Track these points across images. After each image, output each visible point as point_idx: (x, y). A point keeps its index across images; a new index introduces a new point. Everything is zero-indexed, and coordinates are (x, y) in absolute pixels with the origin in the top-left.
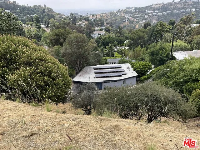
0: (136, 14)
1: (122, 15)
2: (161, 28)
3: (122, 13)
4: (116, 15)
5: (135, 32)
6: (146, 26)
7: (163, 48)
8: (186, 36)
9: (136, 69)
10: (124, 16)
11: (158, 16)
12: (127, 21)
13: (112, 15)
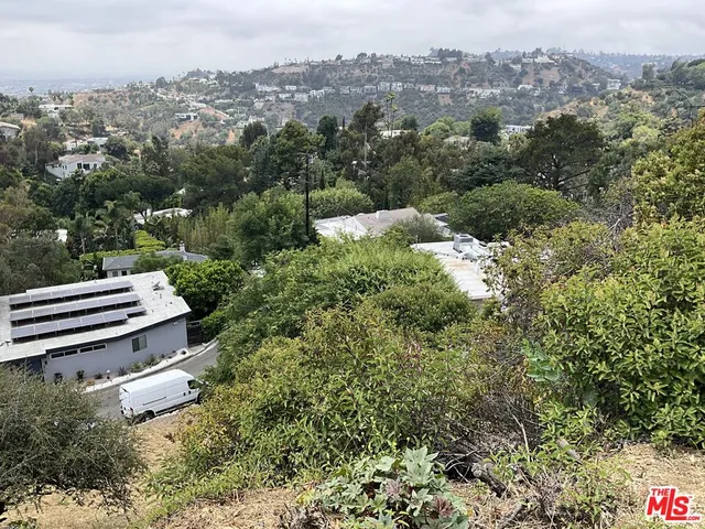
0: (224, 94)
1: (174, 95)
2: (291, 143)
3: (174, 91)
4: (152, 98)
5: (207, 158)
6: (253, 135)
7: (279, 211)
8: (370, 165)
9: (183, 290)
10: (182, 101)
11: (298, 104)
12: (195, 117)
13: (137, 96)
